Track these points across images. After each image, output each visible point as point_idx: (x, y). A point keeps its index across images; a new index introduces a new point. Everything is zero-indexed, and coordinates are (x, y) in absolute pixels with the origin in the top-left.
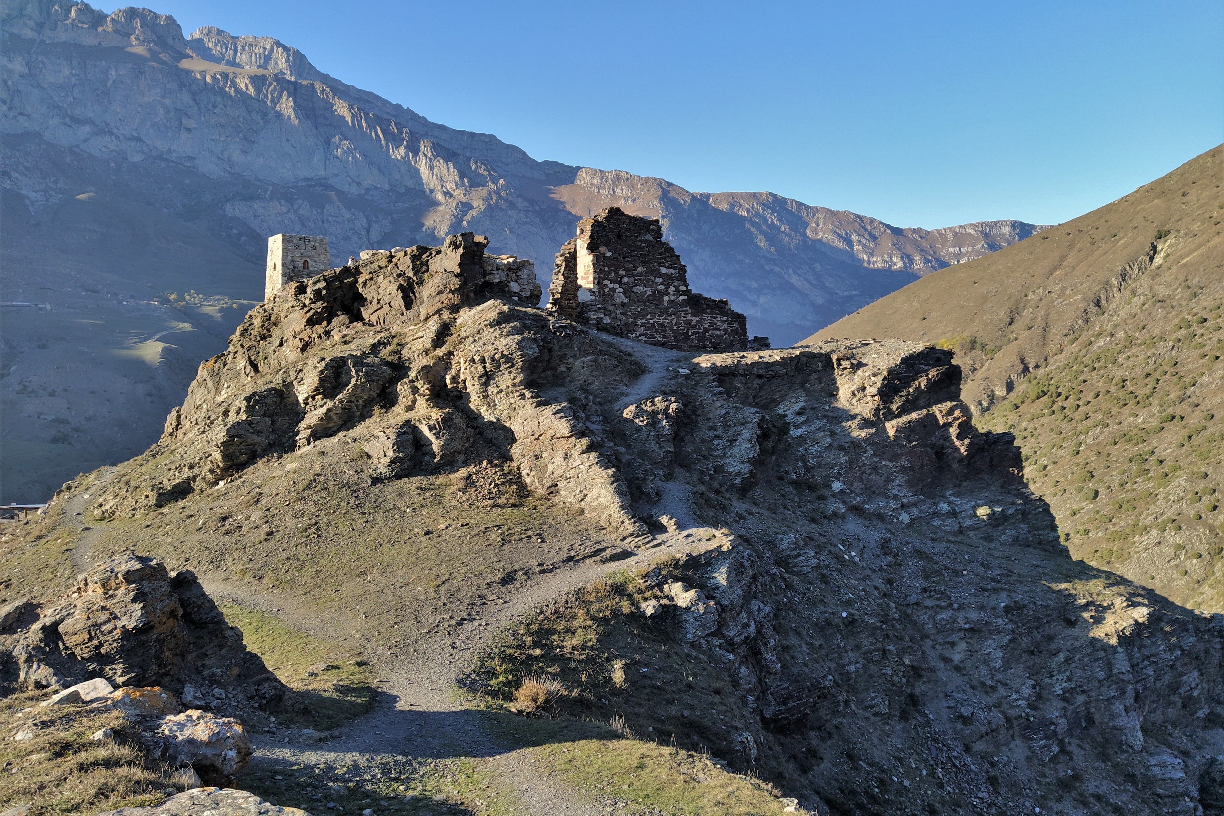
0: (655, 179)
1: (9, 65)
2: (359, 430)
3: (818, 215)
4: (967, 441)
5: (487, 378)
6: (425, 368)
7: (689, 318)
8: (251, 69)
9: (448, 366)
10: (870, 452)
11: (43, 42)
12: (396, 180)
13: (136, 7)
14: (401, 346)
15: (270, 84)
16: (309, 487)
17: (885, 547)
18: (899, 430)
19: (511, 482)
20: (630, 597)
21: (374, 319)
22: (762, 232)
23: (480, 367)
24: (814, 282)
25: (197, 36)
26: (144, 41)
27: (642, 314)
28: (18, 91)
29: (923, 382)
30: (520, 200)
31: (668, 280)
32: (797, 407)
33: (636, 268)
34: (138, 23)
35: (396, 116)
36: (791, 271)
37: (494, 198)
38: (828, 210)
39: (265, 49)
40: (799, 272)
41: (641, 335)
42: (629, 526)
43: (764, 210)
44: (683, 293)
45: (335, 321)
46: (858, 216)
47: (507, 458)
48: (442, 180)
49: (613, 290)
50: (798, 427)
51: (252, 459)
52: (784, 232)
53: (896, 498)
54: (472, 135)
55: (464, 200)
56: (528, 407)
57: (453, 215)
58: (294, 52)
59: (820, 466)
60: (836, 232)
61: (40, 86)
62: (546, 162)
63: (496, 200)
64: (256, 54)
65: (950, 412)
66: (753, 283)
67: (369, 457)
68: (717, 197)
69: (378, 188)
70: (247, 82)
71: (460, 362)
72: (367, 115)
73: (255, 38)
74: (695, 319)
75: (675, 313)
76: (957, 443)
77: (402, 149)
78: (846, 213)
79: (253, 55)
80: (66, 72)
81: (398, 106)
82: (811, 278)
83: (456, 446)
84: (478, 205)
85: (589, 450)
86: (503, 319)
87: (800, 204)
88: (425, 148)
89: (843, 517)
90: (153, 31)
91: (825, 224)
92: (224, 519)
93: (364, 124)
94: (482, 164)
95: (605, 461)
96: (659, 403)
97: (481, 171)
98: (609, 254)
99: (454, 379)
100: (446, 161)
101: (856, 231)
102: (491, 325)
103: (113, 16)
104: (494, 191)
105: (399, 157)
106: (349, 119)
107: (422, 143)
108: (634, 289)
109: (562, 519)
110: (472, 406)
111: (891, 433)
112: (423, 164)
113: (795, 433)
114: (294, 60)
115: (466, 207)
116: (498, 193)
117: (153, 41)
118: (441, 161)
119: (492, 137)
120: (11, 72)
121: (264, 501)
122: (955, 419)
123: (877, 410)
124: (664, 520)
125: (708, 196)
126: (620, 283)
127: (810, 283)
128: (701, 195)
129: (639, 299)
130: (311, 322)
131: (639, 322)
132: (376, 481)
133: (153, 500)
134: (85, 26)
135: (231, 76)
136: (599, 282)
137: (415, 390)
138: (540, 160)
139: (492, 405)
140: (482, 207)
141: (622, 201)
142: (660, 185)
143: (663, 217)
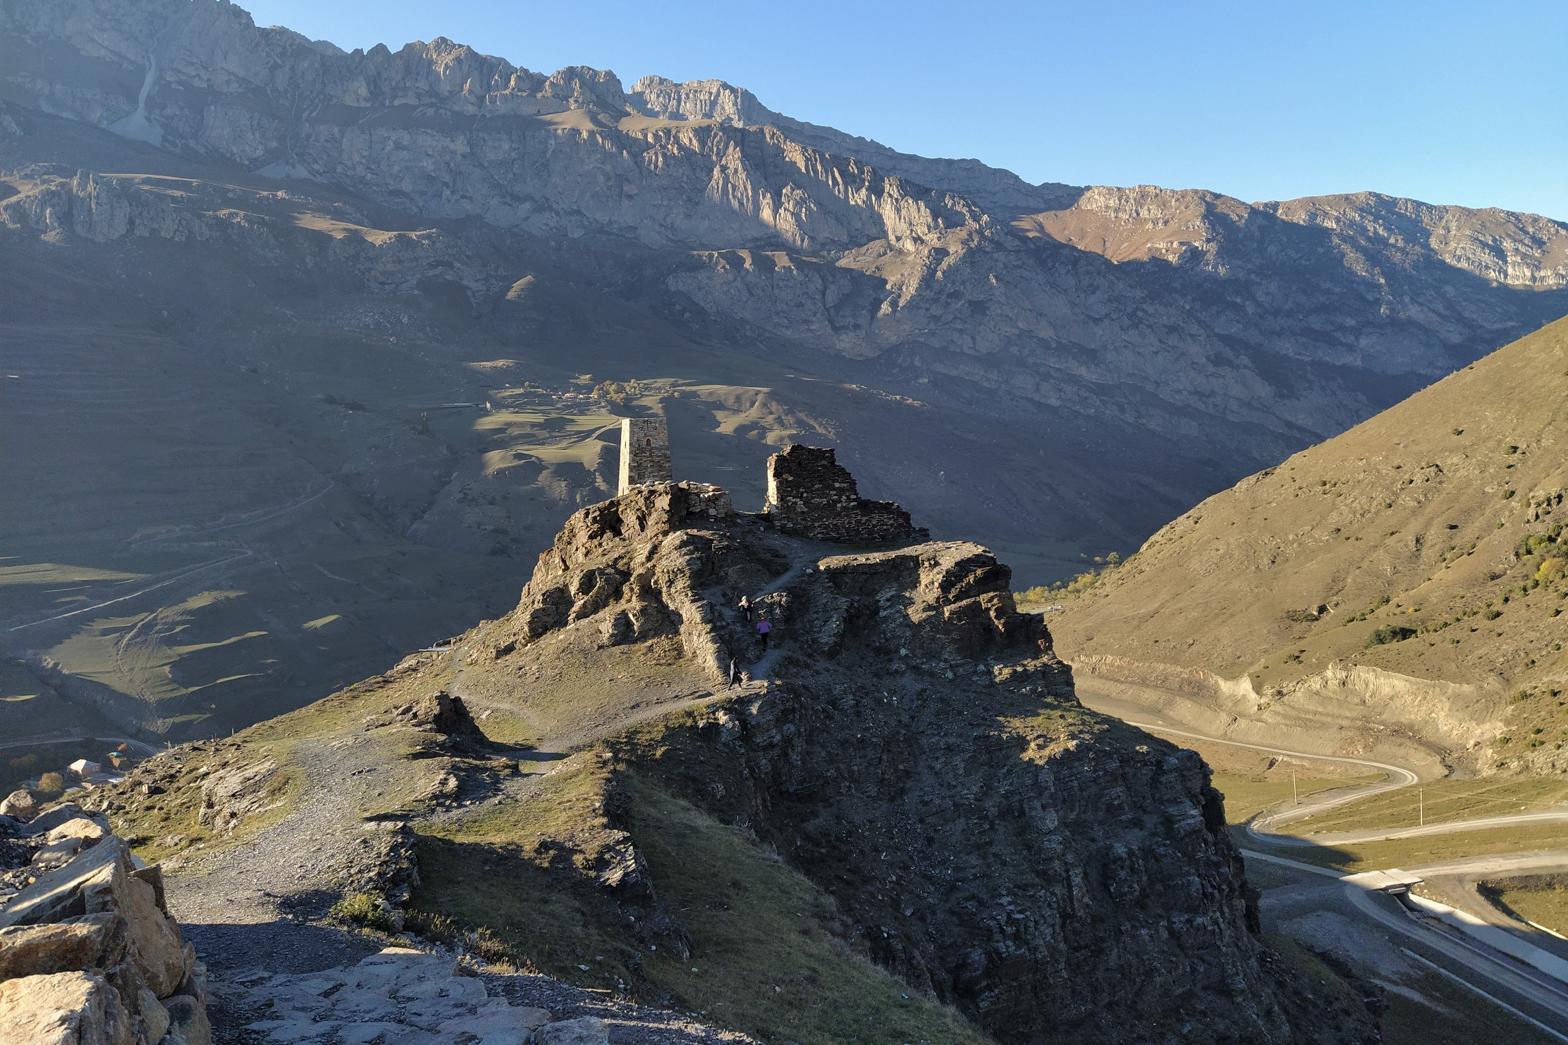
0: (1196, 192)
1: (452, 146)
2: (598, 615)
3: (1448, 216)
4: (1002, 621)
5: (671, 582)
6: (640, 575)
7: (859, 518)
8: (695, 120)
10: (928, 628)
11: (484, 116)
12: (856, 230)
13: (575, 66)
14: (632, 559)
15: (716, 135)
17: (920, 695)
18: (952, 613)
19: (675, 649)
20: (695, 717)
22: (1358, 248)
23: (667, 575)
24: (1444, 312)
25: (638, 89)
26: (583, 103)
27: (820, 518)
28: (461, 172)
29: (971, 578)
30: (1010, 238)
31: (840, 492)
32: (888, 595)
33: (813, 485)
34: (576, 84)
35: (857, 152)
36: (1407, 299)
37: (976, 240)
38: (1464, 209)
39: (711, 93)
40: (1420, 300)
41: (818, 533)
42: (719, 679)
43: (1362, 217)
44: (854, 500)
45: (605, 536)
46: (1513, 214)
47: (677, 632)
48: (911, 224)
49: (796, 503)
50: (885, 610)
51: (545, 630)
52: (1393, 246)
53: (946, 661)
54: (950, 162)
55: (938, 245)
56: (690, 602)
57: (925, 265)
58: (742, 93)
59: (894, 637)
60: (1477, 239)
61: (481, 165)
62: (1046, 186)
63: (979, 242)
64: (701, 101)
65: (991, 600)
66: (1348, 320)
67: (601, 632)
69: (835, 242)
70: (691, 136)
71: (659, 572)
72: (822, 156)
73: (700, 82)
74: (864, 519)
75: (847, 516)
76: (996, 622)
77: (864, 192)
78: (1493, 211)
79: (698, 102)
80: (506, 146)
81: (861, 139)
82: (1440, 308)
83: (649, 625)
84: (956, 250)
85: (709, 632)
86: (683, 544)
87: (1419, 204)
88: (890, 187)
89: (903, 674)
90: (592, 91)
91: (1459, 228)
92: (521, 669)
93: (819, 168)
94: (961, 198)
97: (958, 208)
98: (791, 479)
99: (656, 582)
100: (916, 200)
101: (1509, 236)
102: (676, 549)
103: (552, 79)
104: (976, 231)
105: (860, 202)
106: (801, 165)
107: (887, 181)
108: (812, 501)
109: (695, 672)
110: (663, 599)
111: (947, 615)
112: (888, 207)
113: (883, 614)
114: (743, 102)
115: (941, 253)
116: (980, 232)
117: (592, 101)
118: (910, 201)
119: (975, 162)
120: (453, 153)
121: (542, 658)
122: (993, 605)
123: (938, 599)
126: (801, 497)
127: (1439, 314)
128: (1266, 205)
129: (817, 507)
130: (591, 537)
131: (816, 524)
132: (600, 647)
133: (493, 655)
134: (525, 94)
135: (674, 132)
136: (782, 498)
137: (632, 590)
138: (1037, 183)
140: (961, 252)
141: (1150, 225)
142: (1203, 198)
143: (1208, 241)
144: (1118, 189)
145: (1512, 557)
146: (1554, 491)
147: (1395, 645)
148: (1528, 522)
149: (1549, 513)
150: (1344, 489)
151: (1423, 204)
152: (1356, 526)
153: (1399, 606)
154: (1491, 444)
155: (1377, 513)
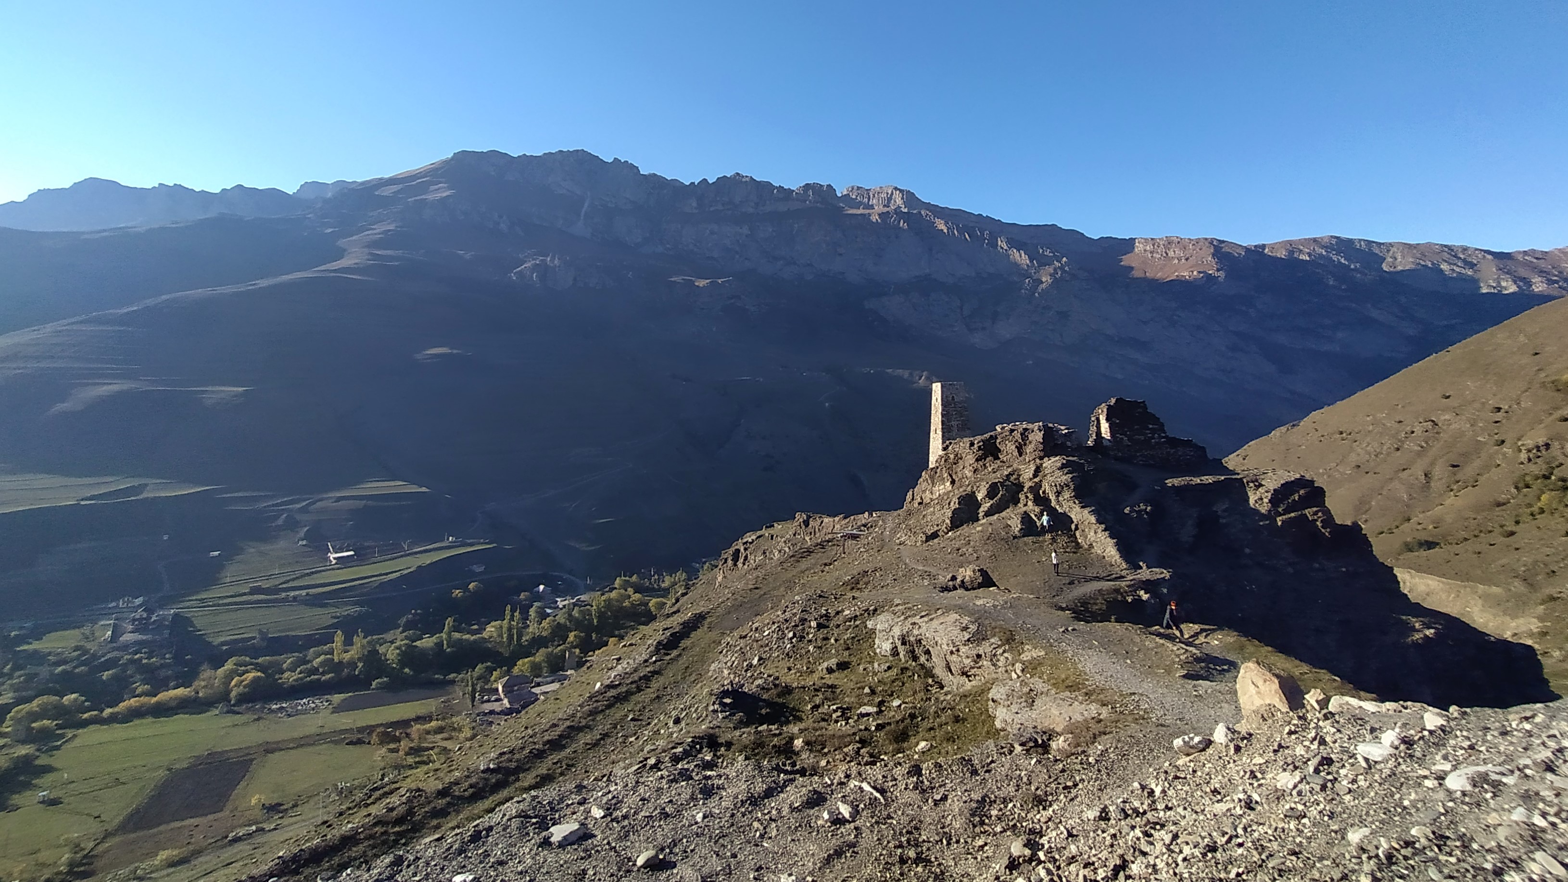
0: (1206, 239)
1: (741, 231)
2: (1004, 514)
3: (1393, 249)
4: (1329, 529)
5: (1058, 494)
6: (1031, 487)
7: (1168, 450)
8: (879, 208)
9: (1041, 486)
10: (1267, 533)
11: (759, 213)
13: (809, 183)
14: (1019, 475)
15: (892, 216)
16: (988, 539)
18: (1284, 522)
19: (1072, 541)
20: (1122, 594)
21: (1005, 459)
22: (1329, 272)
23: (1054, 488)
24: (1400, 314)
27: (1141, 450)
28: (745, 245)
29: (1296, 496)
30: (1083, 271)
31: (1154, 431)
33: (1134, 427)
34: (811, 193)
36: (1369, 305)
37: (1059, 273)
38: (1406, 244)
39: (888, 193)
40: (1379, 306)
42: (1124, 565)
43: (1328, 252)
44: (1164, 437)
45: (988, 459)
46: (1446, 246)
47: (1070, 530)
48: (1016, 264)
49: (1122, 438)
50: (1224, 518)
51: (963, 524)
52: (1354, 270)
53: (1284, 559)
55: (1035, 277)
56: (1077, 508)
57: (1028, 290)
58: (906, 192)
59: (1237, 539)
61: (756, 241)
63: (1061, 274)
64: (882, 198)
65: (1316, 513)
67: (1010, 526)
68: (1272, 247)
70: (877, 217)
71: (1046, 486)
72: (958, 226)
73: (881, 187)
74: (1172, 451)
75: (1159, 449)
76: (1323, 530)
77: (985, 246)
78: (1429, 245)
80: (770, 230)
82: (1397, 311)
84: (1047, 280)
85: (1105, 530)
87: (1369, 243)
88: (1003, 243)
89: (1251, 567)
90: (820, 197)
91: (1403, 257)
92: (958, 550)
94: (1048, 247)
95: (1112, 536)
96: (1142, 507)
97: (1046, 254)
98: (1118, 421)
99: (1044, 493)
100: (1018, 250)
101: (1445, 261)
102: (1058, 468)
103: (796, 191)
104: (1059, 267)
107: (1000, 239)
108: (1134, 437)
109: (1095, 560)
110: (1053, 505)
111: (1280, 523)
113: (1223, 521)
114: (907, 197)
115: (1037, 282)
116: (1062, 268)
118: (1014, 251)
119: (1054, 226)
120: (741, 235)
121: (972, 543)
124: (1141, 564)
125: (1264, 246)
126: (1126, 435)
127: (1397, 316)
128: (1255, 246)
129: (1138, 442)
130: (977, 460)
131: (1139, 454)
132: (1014, 537)
133: (924, 539)
135: (867, 215)
136: (1114, 435)
137: (1027, 497)
138: (1098, 238)
139: (1061, 506)
140: (1050, 281)
141: (1176, 261)
142: (1211, 243)
143: (1218, 270)
144: (1152, 239)
145: (1514, 491)
146: (1541, 441)
147: (1423, 553)
148: (1522, 463)
149: (1539, 457)
150: (1358, 437)
151: (1374, 242)
152: (1372, 464)
153: (1420, 524)
154: (1477, 405)
155: (1388, 454)
